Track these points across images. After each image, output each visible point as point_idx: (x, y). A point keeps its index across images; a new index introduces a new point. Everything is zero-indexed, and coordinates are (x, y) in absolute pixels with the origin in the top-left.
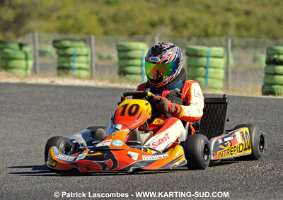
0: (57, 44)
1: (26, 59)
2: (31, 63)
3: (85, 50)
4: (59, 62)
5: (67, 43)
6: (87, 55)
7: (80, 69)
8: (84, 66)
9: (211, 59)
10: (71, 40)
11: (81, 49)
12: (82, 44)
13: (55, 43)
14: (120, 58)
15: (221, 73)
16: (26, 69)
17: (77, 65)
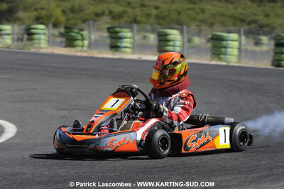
0: (111, 30)
1: (83, 40)
2: (86, 43)
3: (129, 35)
4: (112, 43)
5: (118, 29)
6: (130, 38)
7: (126, 47)
8: (128, 45)
9: (229, 42)
10: (121, 27)
11: (126, 33)
12: (127, 30)
13: (109, 29)
14: (160, 41)
15: (235, 52)
16: (82, 46)
17: (124, 45)
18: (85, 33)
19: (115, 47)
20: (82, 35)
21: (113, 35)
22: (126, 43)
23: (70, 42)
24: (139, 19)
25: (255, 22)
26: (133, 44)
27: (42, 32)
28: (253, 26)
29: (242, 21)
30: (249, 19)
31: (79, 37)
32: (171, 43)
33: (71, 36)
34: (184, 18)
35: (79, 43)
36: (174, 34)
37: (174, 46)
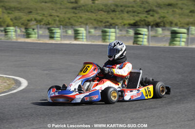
18: (36, 31)
19: (52, 37)
20: (35, 32)
21: (51, 31)
22: (57, 35)
23: (28, 35)
24: (50, 22)
25: (108, 22)
26: (61, 35)
27: (13, 30)
28: (107, 24)
29: (101, 22)
30: (104, 21)
31: (33, 33)
32: (81, 35)
33: (28, 32)
34: (72, 21)
35: (34, 36)
36: (82, 30)
37: (82, 36)
